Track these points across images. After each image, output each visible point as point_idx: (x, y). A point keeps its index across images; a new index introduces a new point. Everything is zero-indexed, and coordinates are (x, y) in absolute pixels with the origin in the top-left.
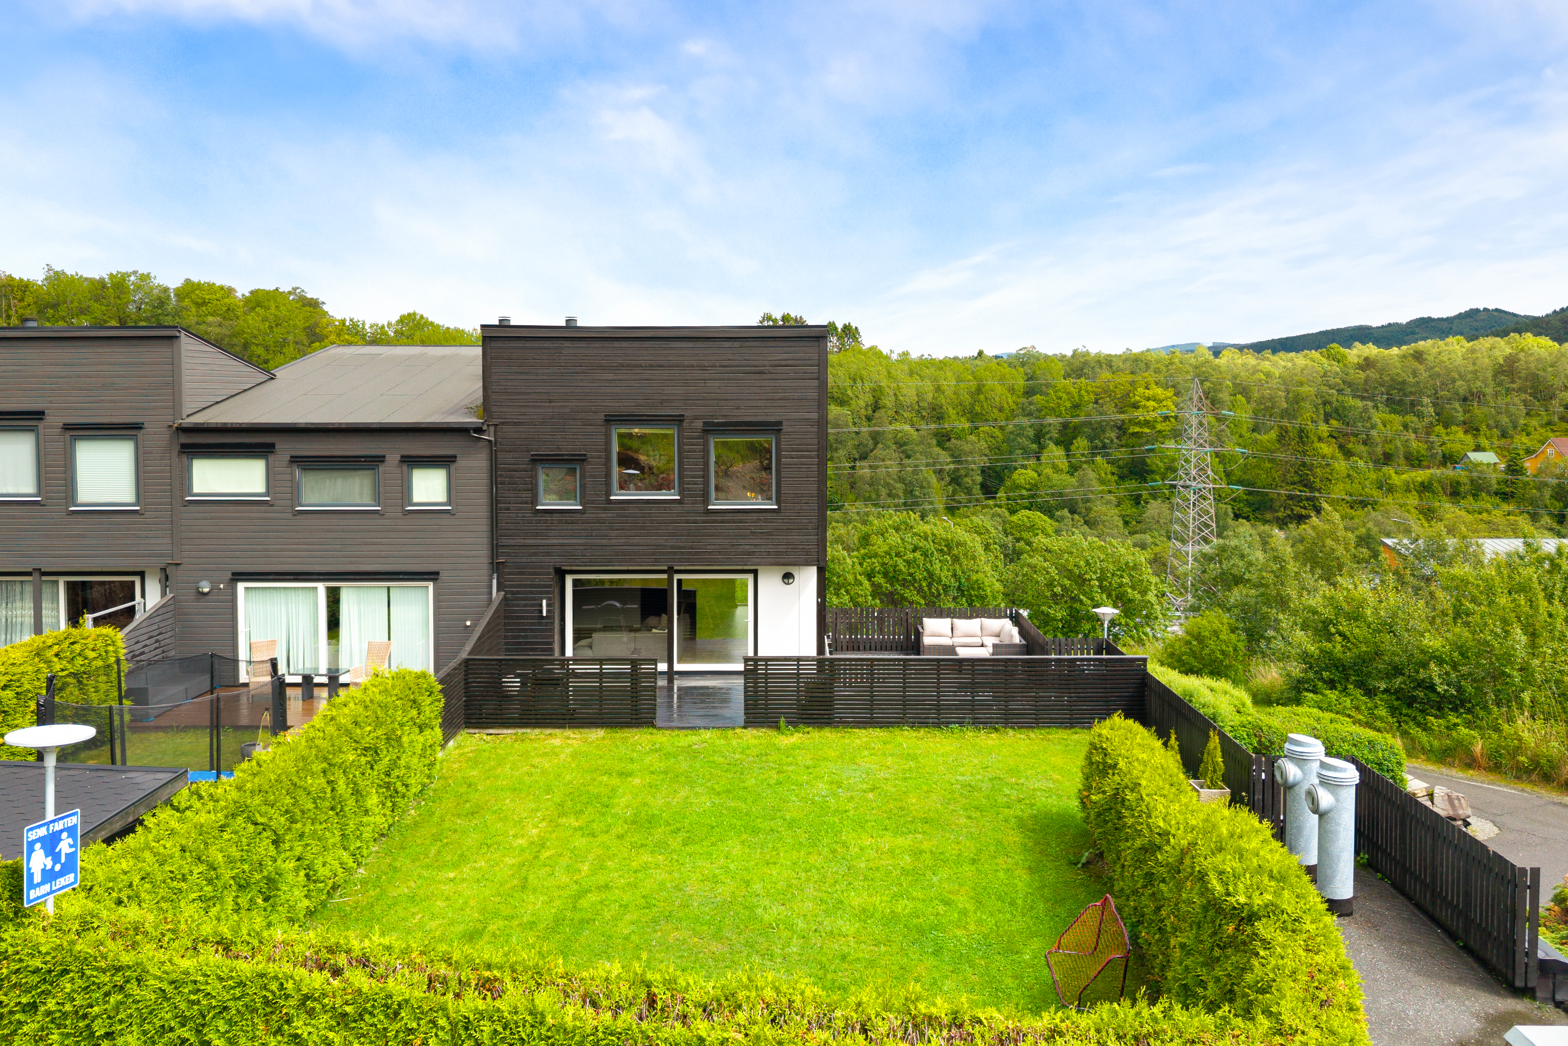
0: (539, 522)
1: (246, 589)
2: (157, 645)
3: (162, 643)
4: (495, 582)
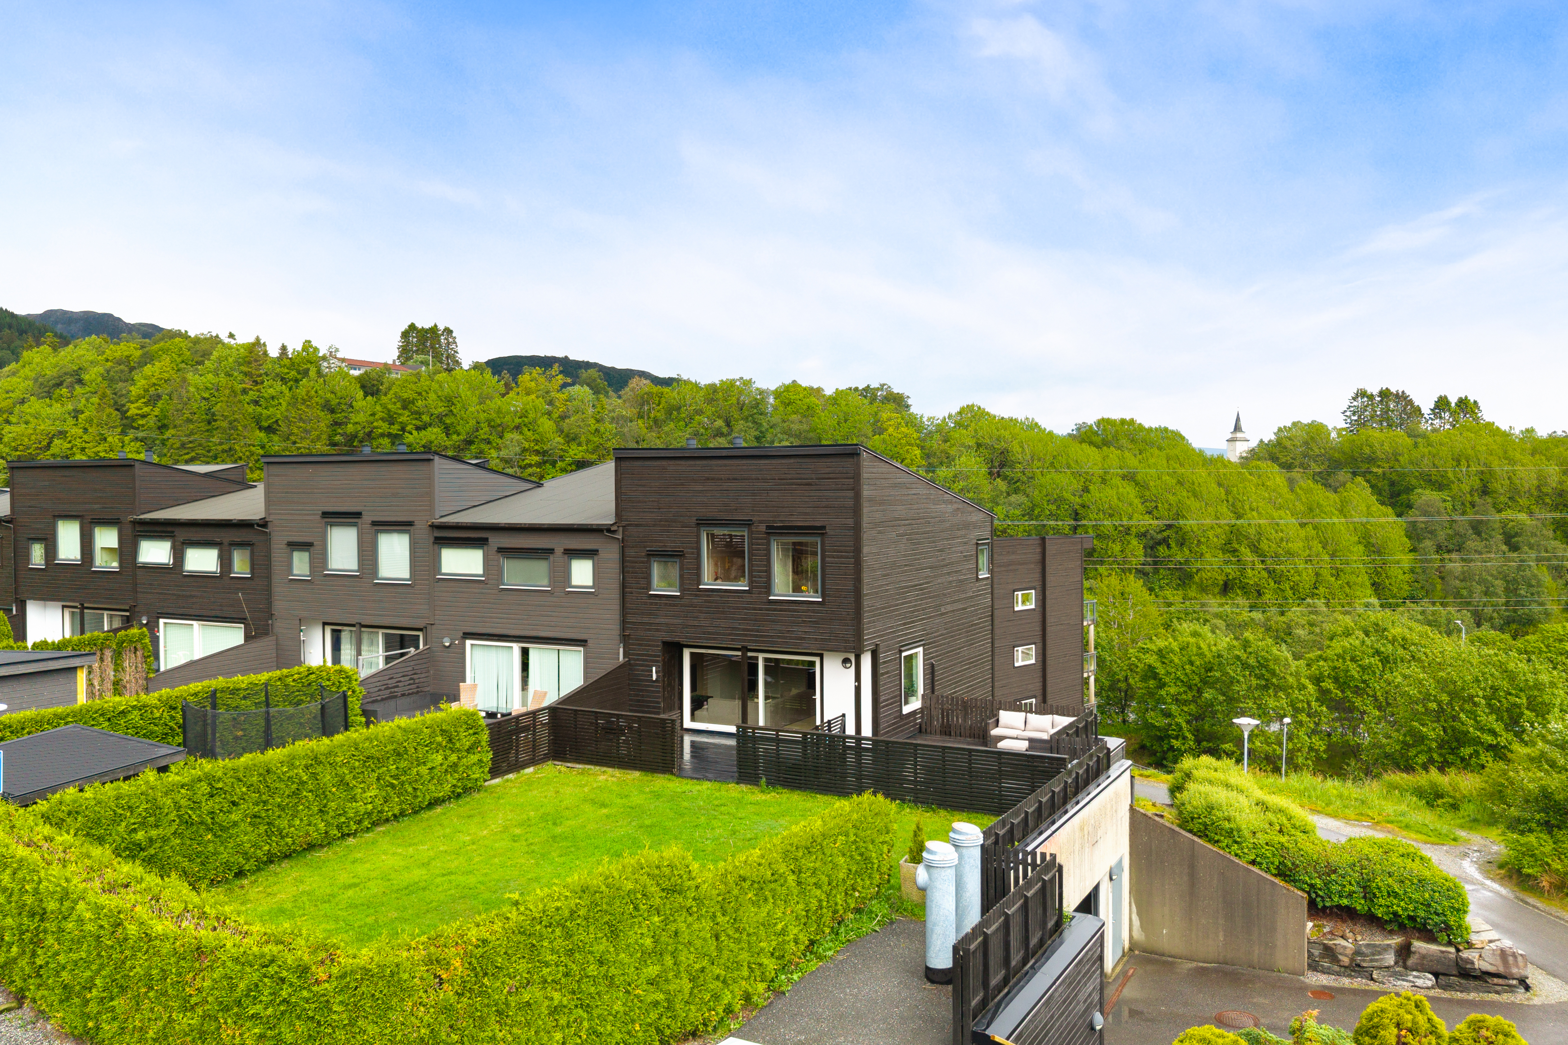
0: (651, 604)
1: (472, 645)
2: (411, 682)
3: (417, 681)
4: (621, 650)
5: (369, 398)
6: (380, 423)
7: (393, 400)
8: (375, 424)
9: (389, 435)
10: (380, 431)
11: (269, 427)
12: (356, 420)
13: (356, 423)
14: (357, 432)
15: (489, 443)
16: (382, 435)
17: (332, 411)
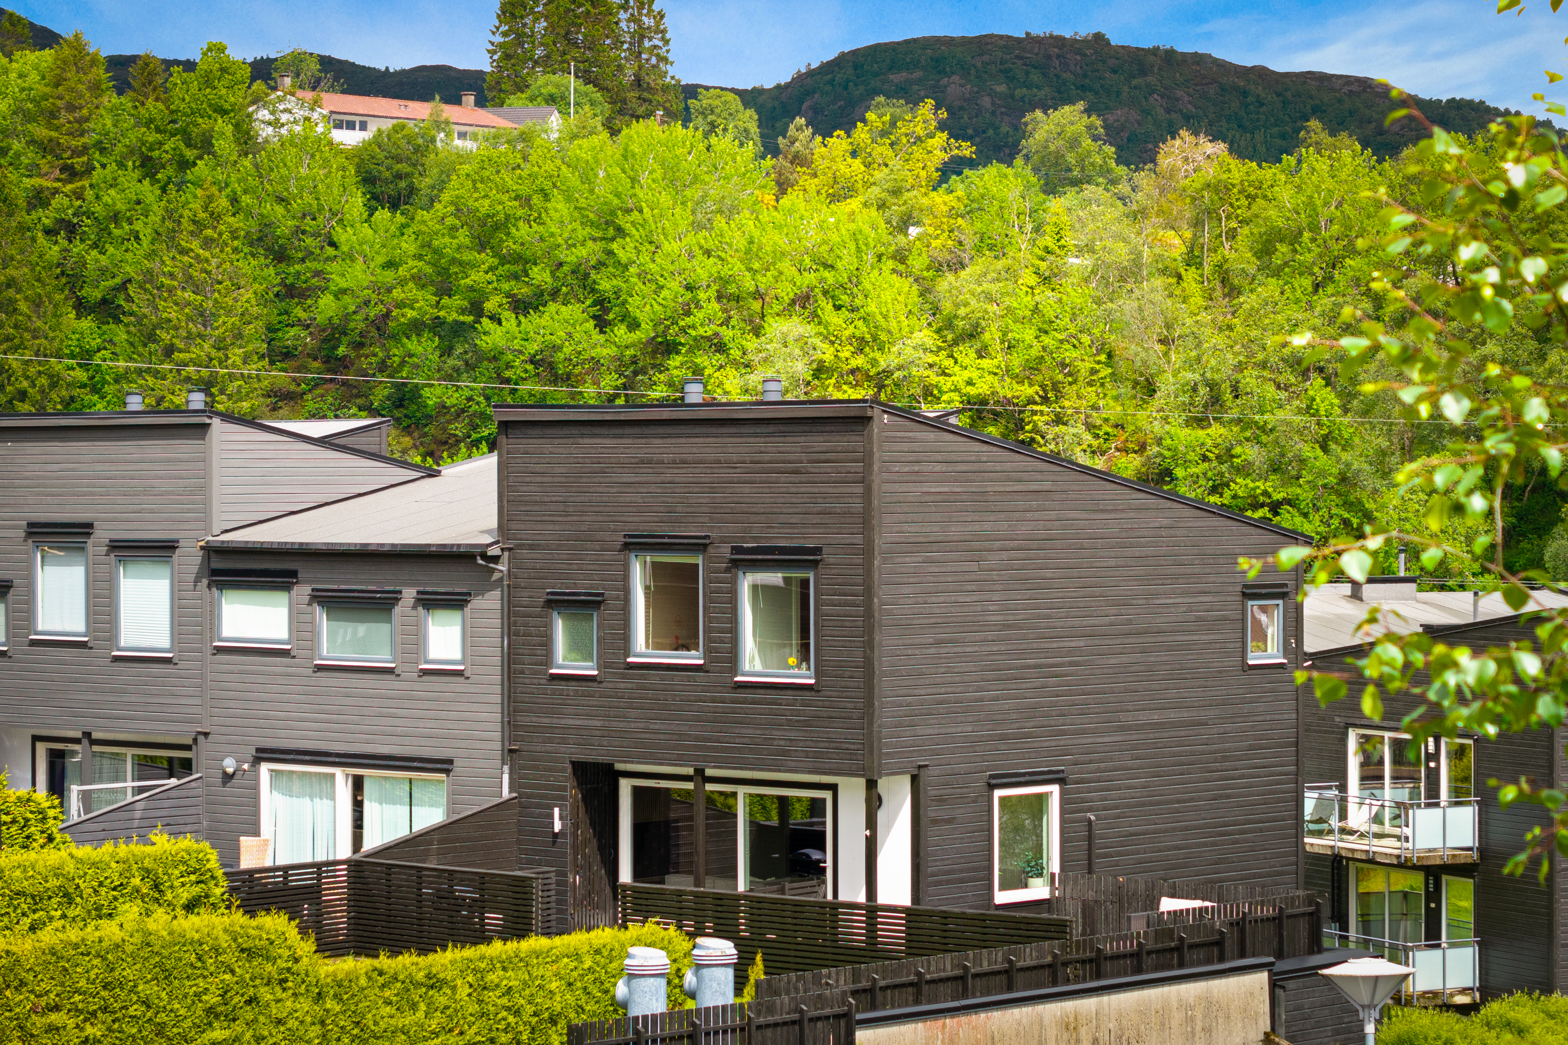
0: (553, 691)
1: (269, 772)
4: (506, 778)
5: (382, 215)
6: (412, 291)
7: (450, 221)
8: (397, 293)
9: (437, 325)
10: (410, 314)
11: (104, 301)
12: (343, 284)
13: (344, 291)
14: (347, 317)
15: (721, 348)
16: (417, 327)
17: (280, 256)
